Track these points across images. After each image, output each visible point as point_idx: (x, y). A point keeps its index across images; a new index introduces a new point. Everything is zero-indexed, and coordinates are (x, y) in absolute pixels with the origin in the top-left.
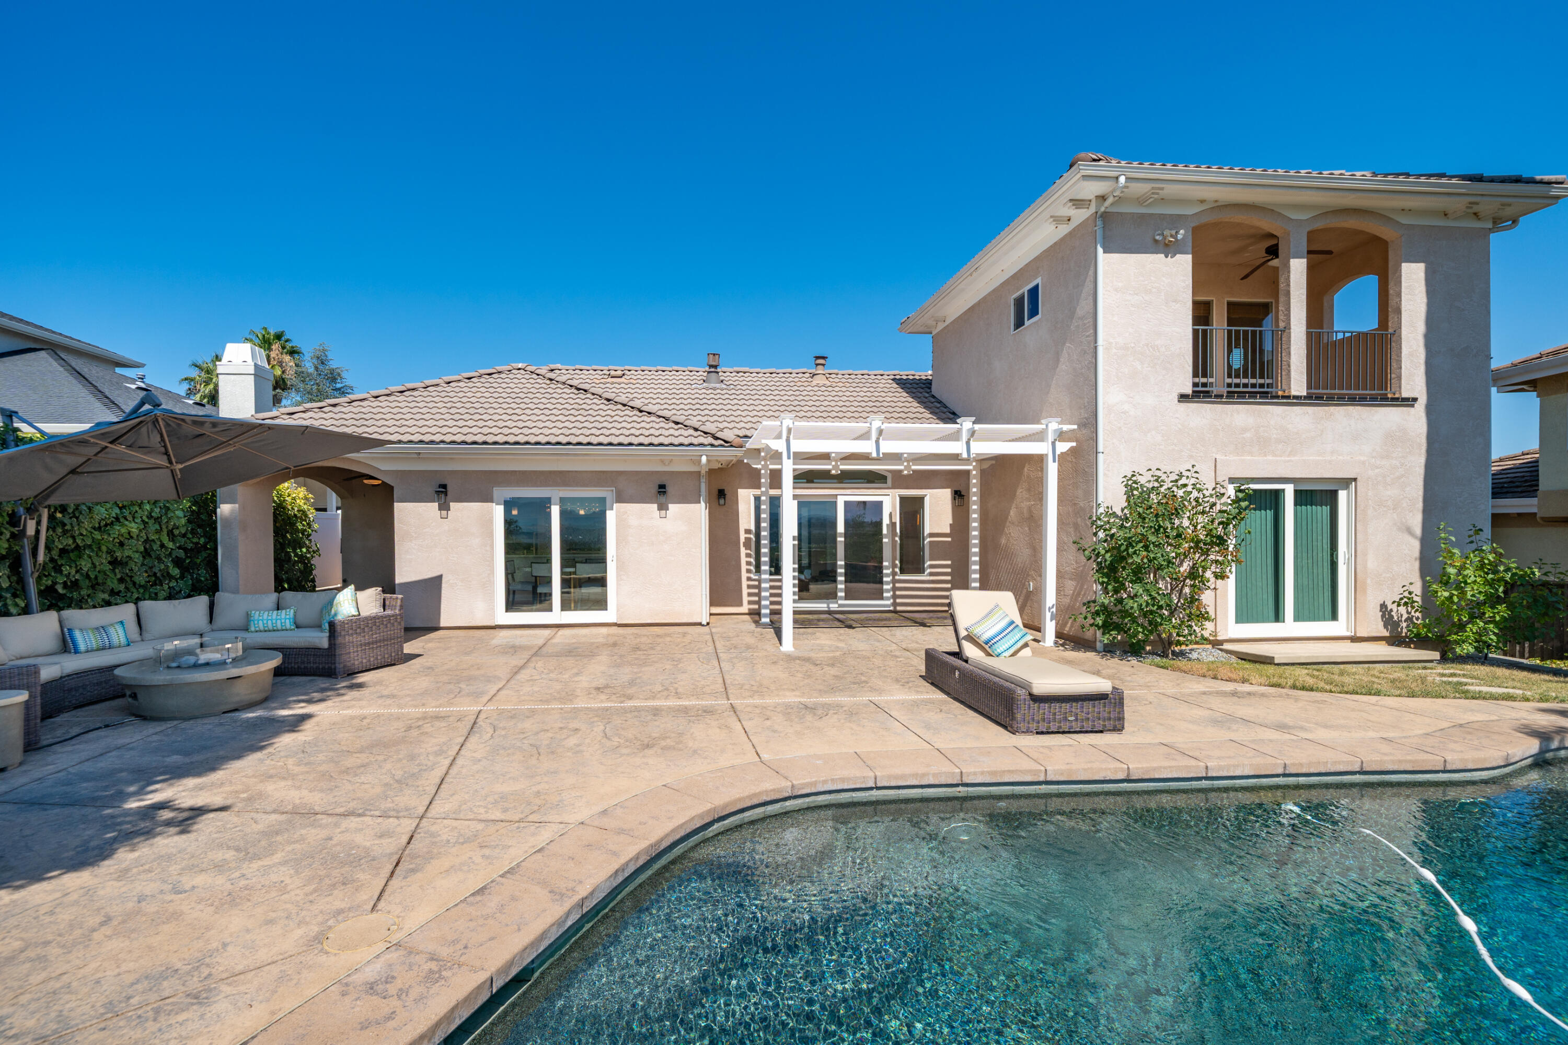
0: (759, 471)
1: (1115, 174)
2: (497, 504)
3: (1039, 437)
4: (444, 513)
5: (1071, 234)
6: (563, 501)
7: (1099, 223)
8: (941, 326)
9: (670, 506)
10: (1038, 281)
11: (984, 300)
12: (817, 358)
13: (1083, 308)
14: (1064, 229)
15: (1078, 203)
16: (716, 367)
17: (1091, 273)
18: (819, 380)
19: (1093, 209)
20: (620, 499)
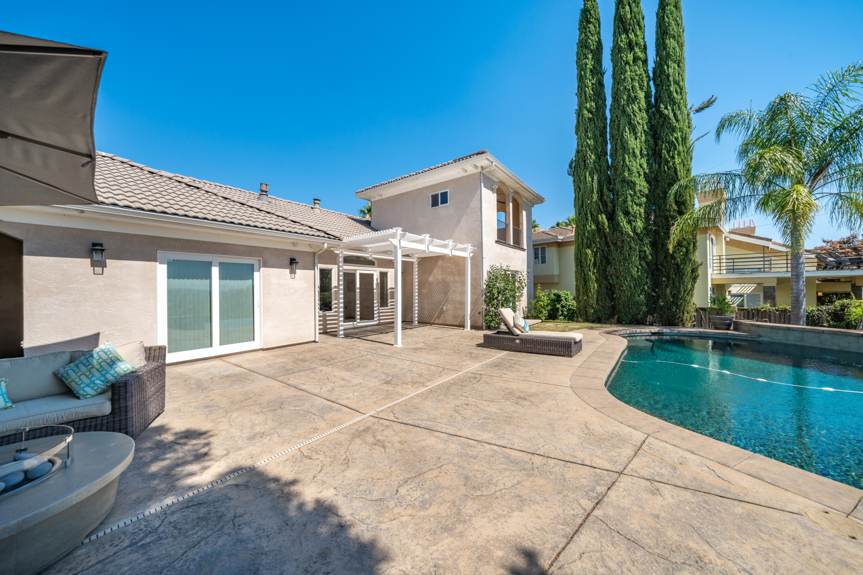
0: (337, 255)
1: (492, 161)
2: (161, 263)
3: (464, 250)
4: (98, 270)
5: (467, 177)
6: (221, 265)
7: (482, 176)
8: (377, 198)
9: (298, 271)
10: (448, 190)
11: (411, 192)
12: (315, 200)
13: (474, 204)
14: (464, 174)
15: (476, 167)
16: (266, 192)
17: (479, 192)
18: (317, 211)
19: (479, 170)
20: (266, 265)
